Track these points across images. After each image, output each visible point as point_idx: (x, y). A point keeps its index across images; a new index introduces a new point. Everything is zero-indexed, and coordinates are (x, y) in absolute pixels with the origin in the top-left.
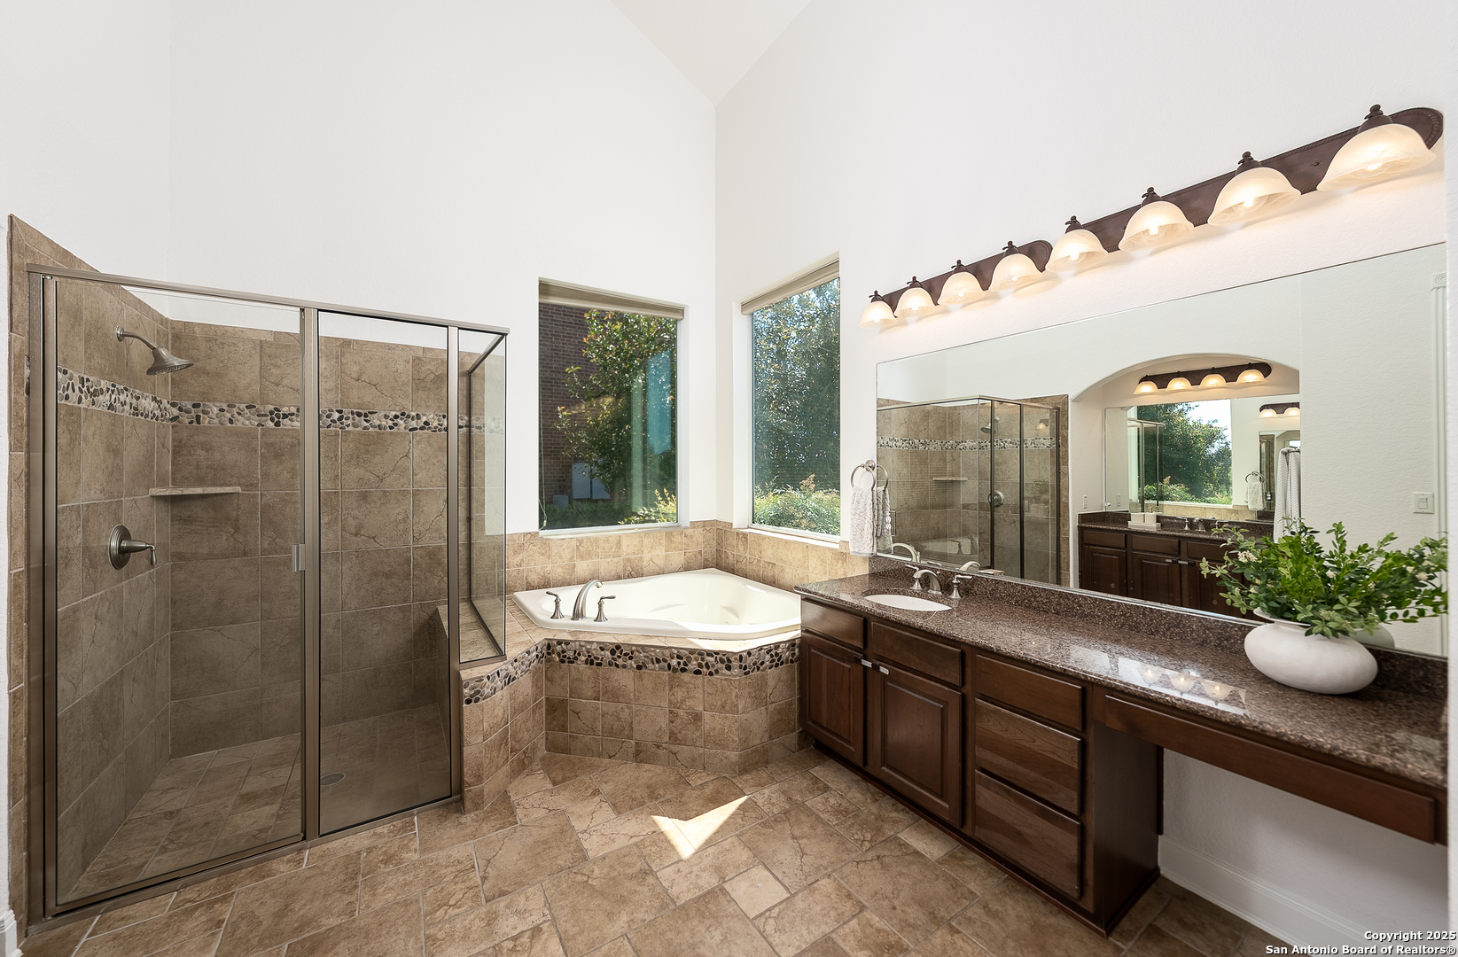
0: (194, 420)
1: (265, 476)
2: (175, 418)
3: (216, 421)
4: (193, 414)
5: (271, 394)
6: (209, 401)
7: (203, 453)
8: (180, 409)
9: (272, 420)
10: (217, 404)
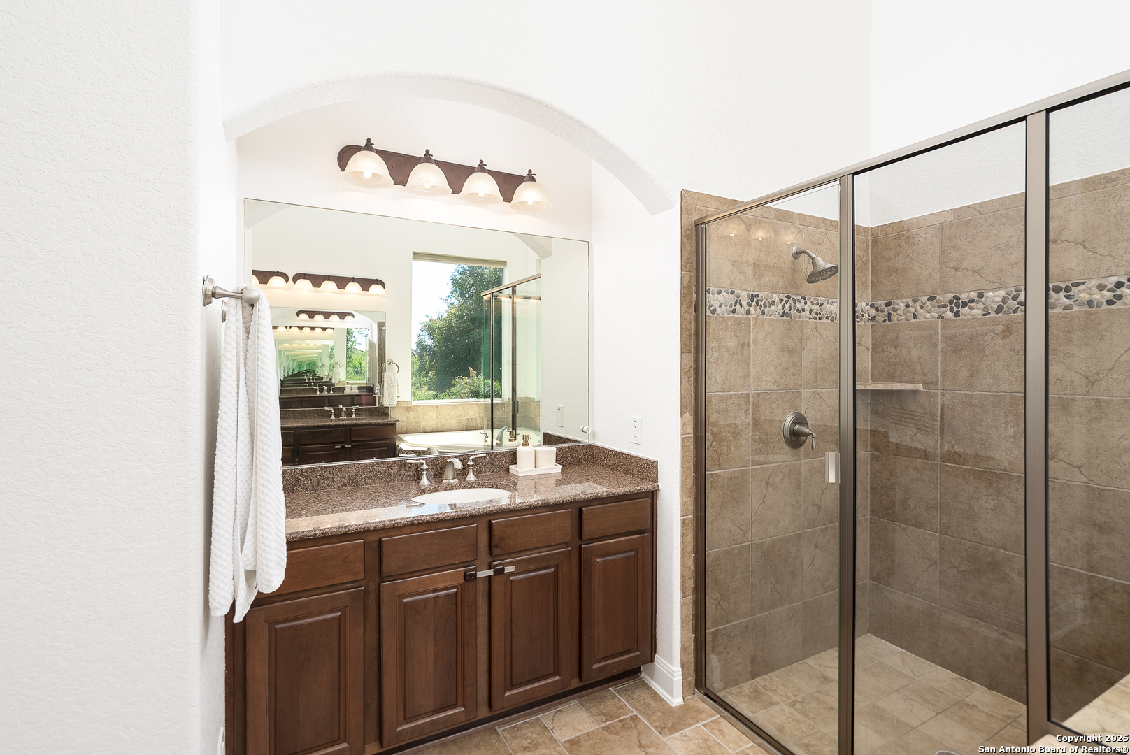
0: (887, 318)
1: (944, 373)
2: (873, 319)
3: (903, 318)
4: (886, 313)
5: (950, 281)
6: (897, 298)
7: (893, 350)
8: (877, 310)
9: (951, 310)
10: (904, 300)
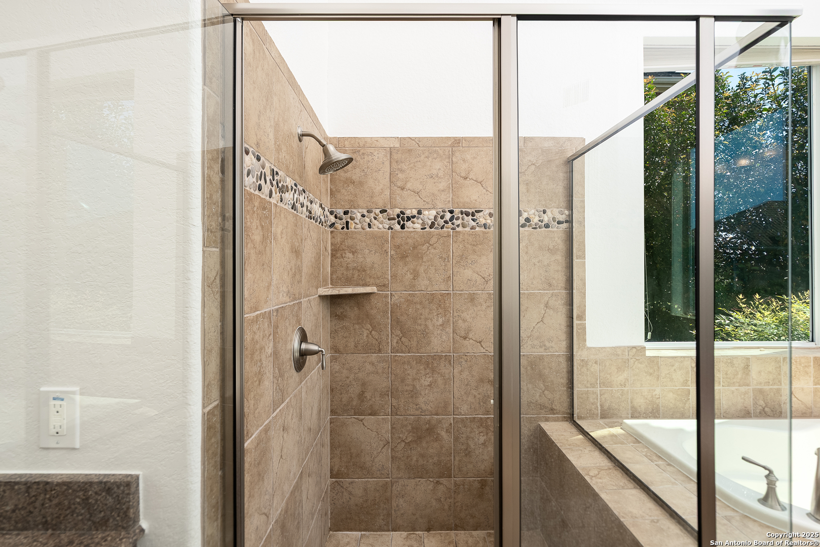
0: (345, 226)
1: (394, 276)
2: (332, 225)
3: (359, 226)
4: (344, 221)
5: (398, 198)
6: (355, 208)
7: (351, 255)
8: (336, 217)
9: (399, 223)
10: (360, 210)
